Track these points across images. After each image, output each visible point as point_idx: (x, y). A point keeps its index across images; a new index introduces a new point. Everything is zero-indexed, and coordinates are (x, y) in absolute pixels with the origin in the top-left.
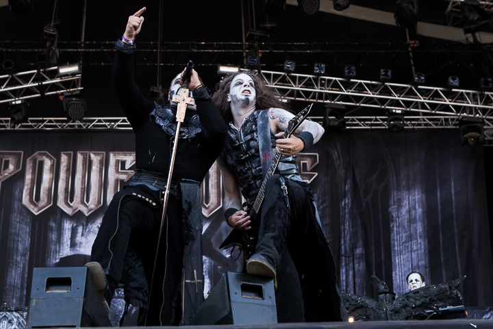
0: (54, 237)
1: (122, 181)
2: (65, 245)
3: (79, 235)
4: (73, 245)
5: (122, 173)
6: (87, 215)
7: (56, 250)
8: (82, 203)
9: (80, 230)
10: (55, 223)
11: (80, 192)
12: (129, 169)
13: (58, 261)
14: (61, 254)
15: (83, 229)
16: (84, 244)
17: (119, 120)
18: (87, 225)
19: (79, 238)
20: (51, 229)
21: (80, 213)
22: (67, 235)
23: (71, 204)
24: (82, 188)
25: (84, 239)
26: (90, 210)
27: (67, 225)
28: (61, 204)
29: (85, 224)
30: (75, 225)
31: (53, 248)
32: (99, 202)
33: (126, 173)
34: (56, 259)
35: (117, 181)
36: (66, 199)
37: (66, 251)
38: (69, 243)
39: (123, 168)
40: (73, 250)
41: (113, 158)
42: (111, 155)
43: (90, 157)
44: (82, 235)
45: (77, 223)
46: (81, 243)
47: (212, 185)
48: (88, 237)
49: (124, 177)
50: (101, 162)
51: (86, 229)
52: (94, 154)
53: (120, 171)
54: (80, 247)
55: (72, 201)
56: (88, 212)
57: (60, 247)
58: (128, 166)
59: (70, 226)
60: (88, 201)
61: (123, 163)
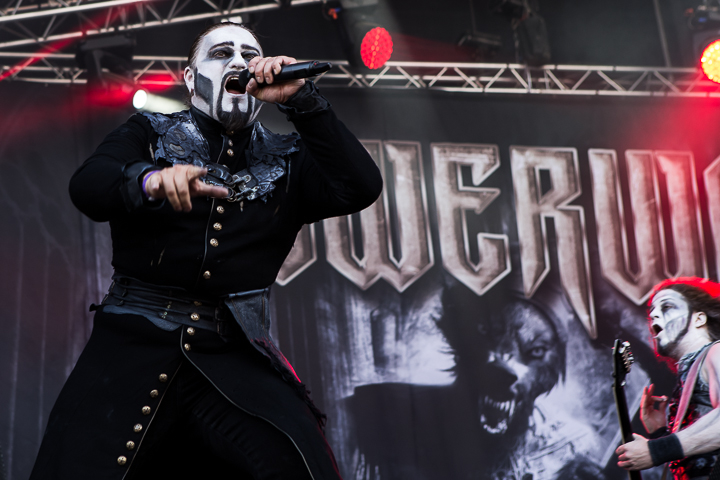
0: (332, 334)
1: (470, 213)
2: (362, 356)
3: (390, 336)
4: (380, 360)
5: (468, 194)
6: (401, 289)
7: (342, 367)
8: (386, 260)
9: (390, 325)
10: (330, 300)
11: (375, 236)
12: (484, 184)
13: (350, 393)
14: (355, 378)
15: (397, 322)
16: (404, 359)
17: (440, 69)
18: (404, 313)
19: (390, 345)
20: (323, 315)
21: (384, 285)
22: (362, 335)
23: (362, 263)
24: (379, 227)
25: (402, 348)
26: (408, 277)
27: (359, 312)
28: (336, 260)
29: (399, 309)
30: (376, 313)
31: (335, 361)
32: (425, 257)
33: (476, 195)
34: (345, 388)
35: (457, 211)
36: (345, 249)
37: (365, 373)
38: (370, 352)
39: (468, 181)
40: (383, 373)
41: (441, 159)
42: (436, 151)
43: (386, 153)
44: (398, 337)
45: (379, 308)
46: (396, 357)
47: (680, 230)
48: (413, 343)
49: (472, 203)
50: (414, 166)
51: (404, 323)
52: (395, 146)
53: (461, 187)
54: (396, 366)
55: (360, 255)
56: (404, 283)
57: (349, 362)
58: (478, 177)
59: (366, 315)
60: (398, 256)
61: (467, 170)
